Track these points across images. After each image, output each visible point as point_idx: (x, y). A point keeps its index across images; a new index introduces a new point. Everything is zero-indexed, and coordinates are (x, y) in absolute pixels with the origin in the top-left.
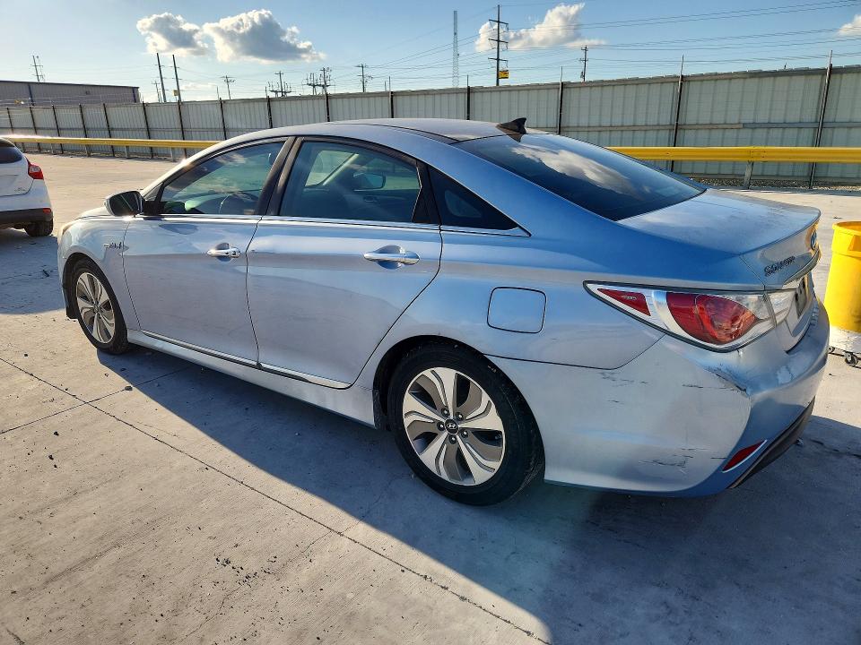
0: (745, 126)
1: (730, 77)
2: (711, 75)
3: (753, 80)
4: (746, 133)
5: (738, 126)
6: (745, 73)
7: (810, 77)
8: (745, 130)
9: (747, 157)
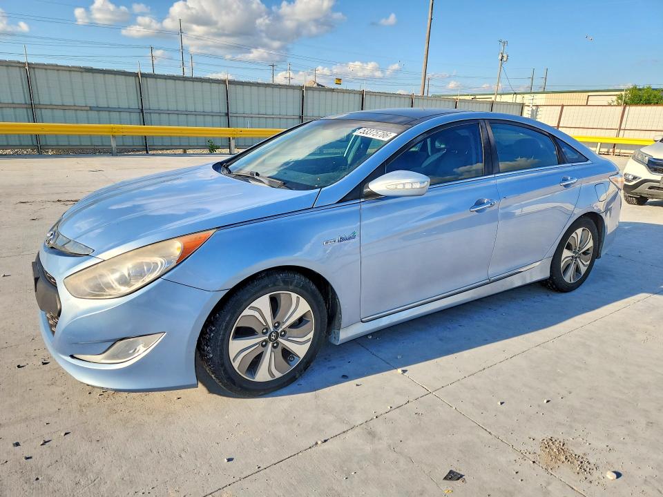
0: (91, 109)
1: (70, 69)
2: (52, 65)
3: (87, 74)
4: (93, 114)
5: (86, 108)
6: (80, 68)
7: (128, 77)
8: (93, 112)
9: (109, 132)
